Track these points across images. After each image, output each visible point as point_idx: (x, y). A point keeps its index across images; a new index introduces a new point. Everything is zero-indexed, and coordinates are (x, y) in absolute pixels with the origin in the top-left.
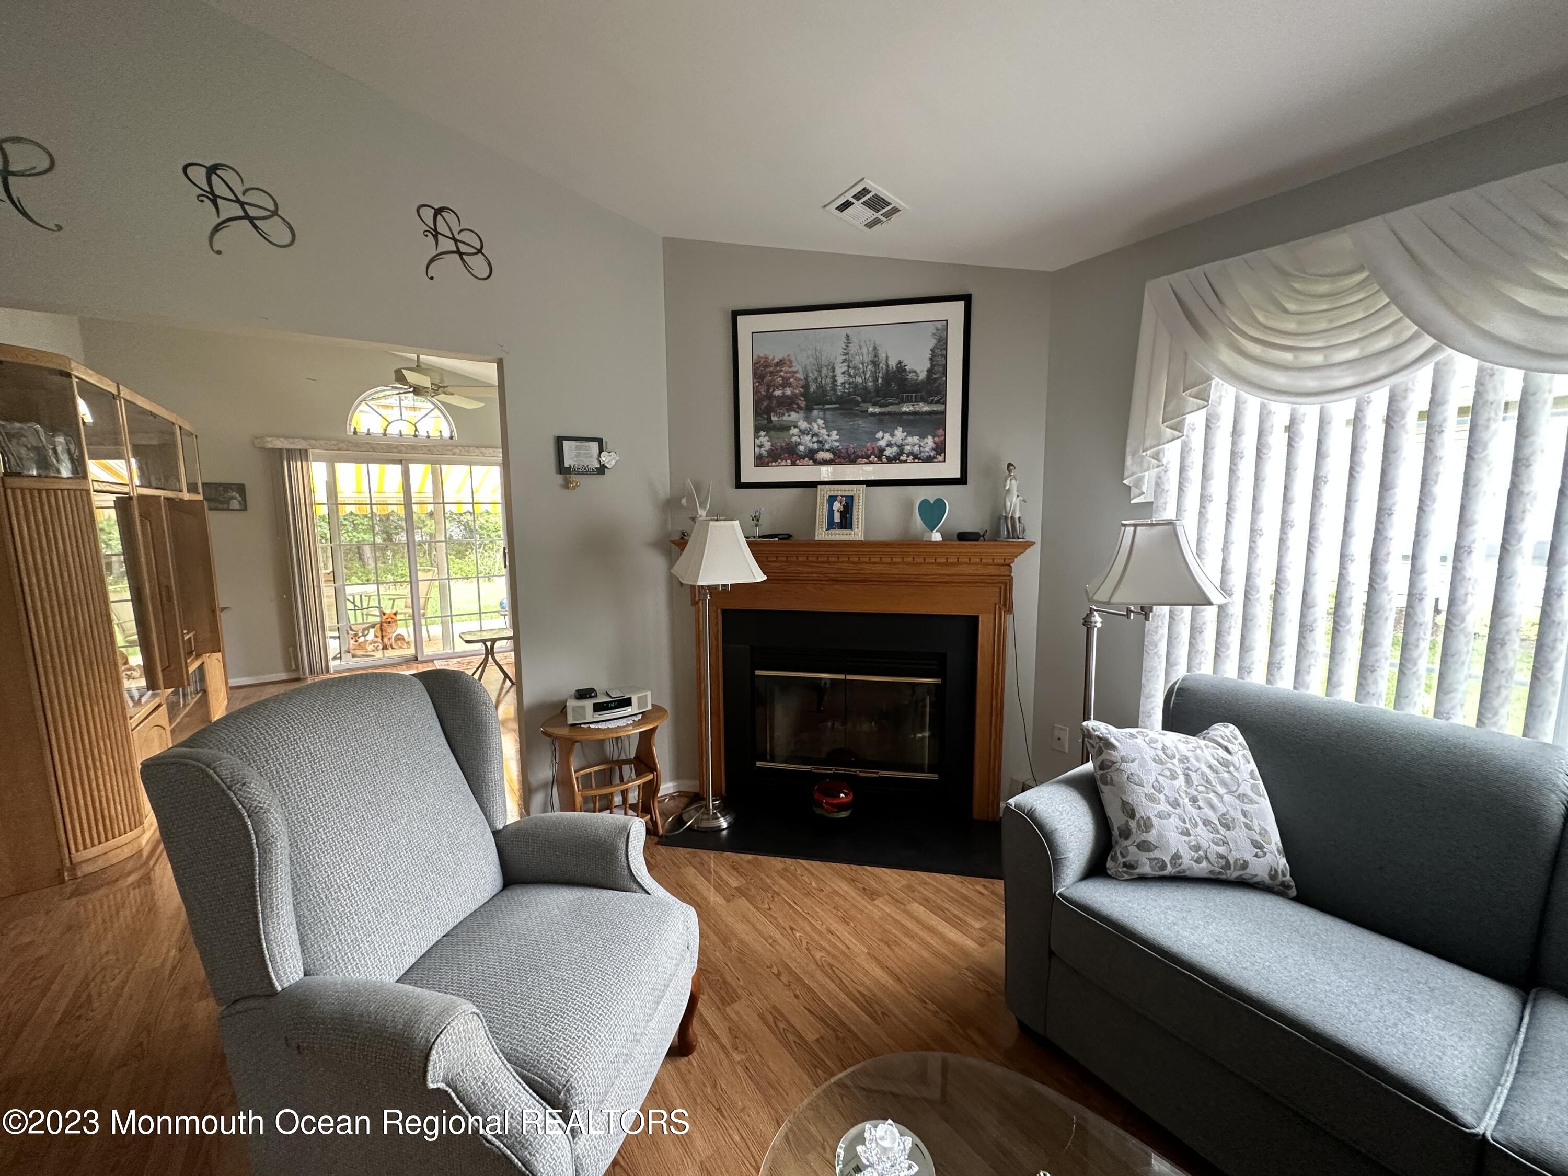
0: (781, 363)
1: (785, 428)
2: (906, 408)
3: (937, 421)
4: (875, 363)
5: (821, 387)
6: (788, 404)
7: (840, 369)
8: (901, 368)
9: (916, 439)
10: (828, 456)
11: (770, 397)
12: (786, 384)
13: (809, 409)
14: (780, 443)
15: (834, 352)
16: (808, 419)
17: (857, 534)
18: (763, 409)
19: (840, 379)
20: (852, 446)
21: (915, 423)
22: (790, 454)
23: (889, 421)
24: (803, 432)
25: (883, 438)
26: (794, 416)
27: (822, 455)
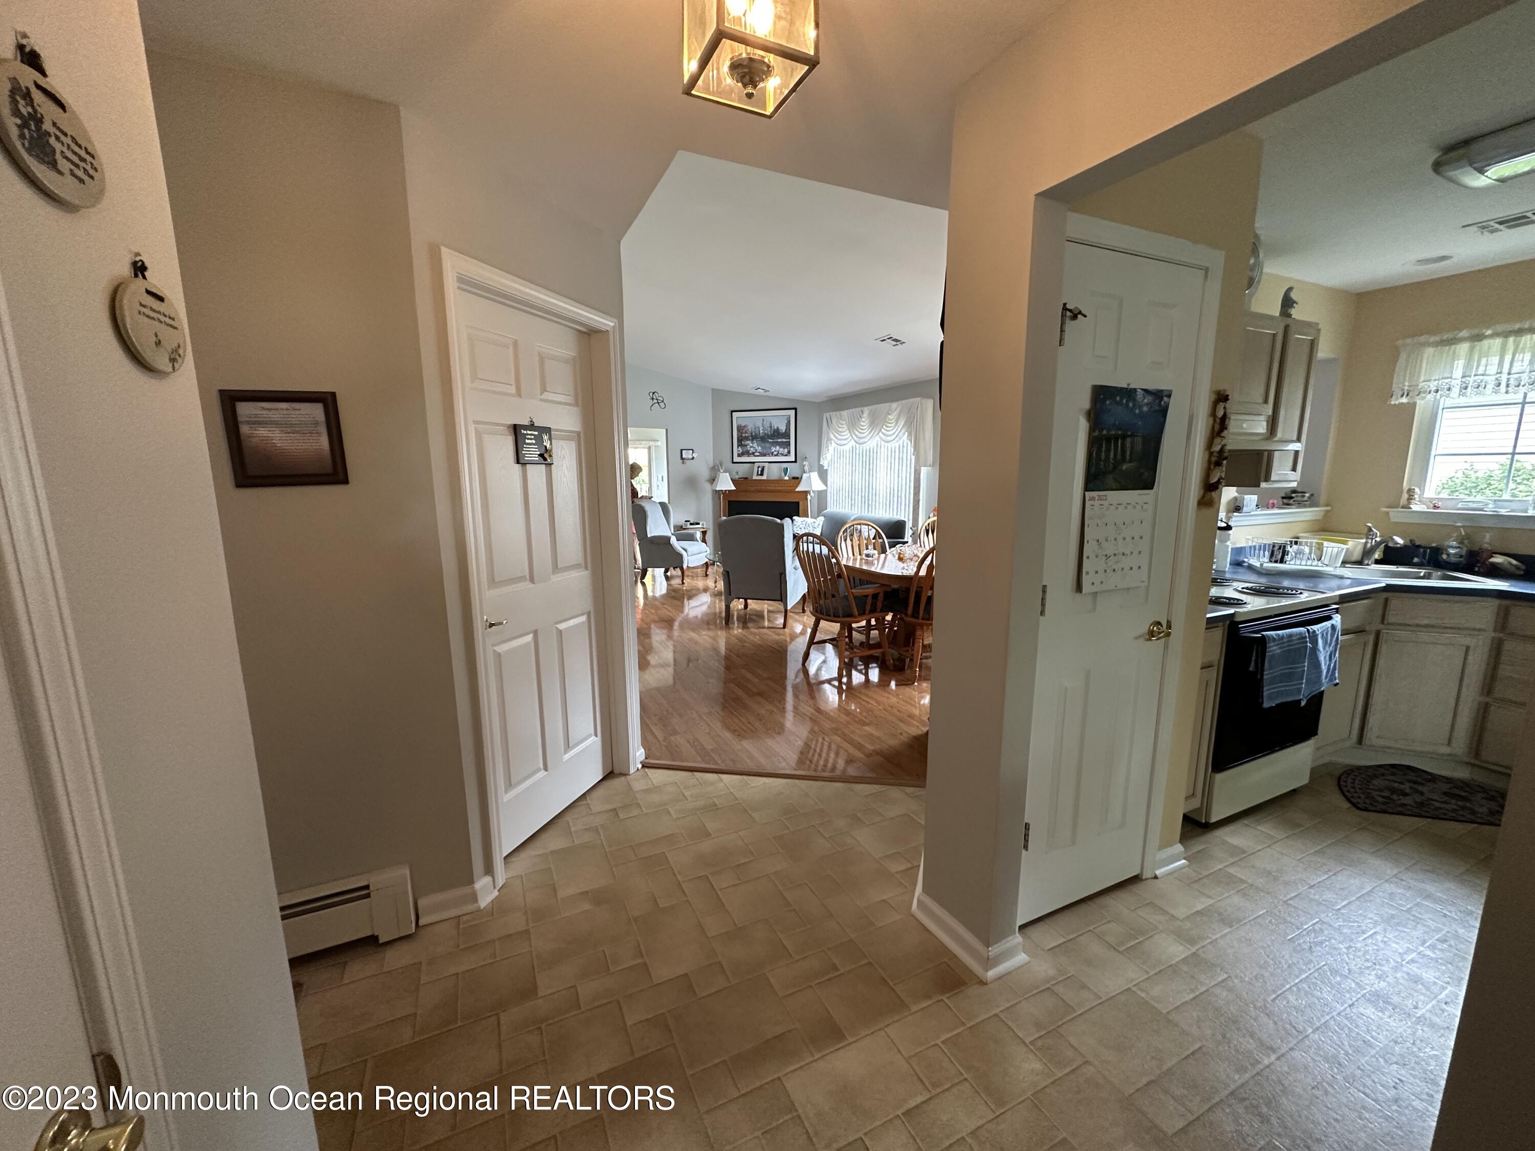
0: (745, 426)
1: (746, 446)
2: (779, 440)
3: (788, 444)
4: (771, 427)
5: (756, 434)
6: (747, 438)
7: (761, 428)
8: (778, 428)
9: (782, 449)
10: (758, 454)
11: (741, 436)
12: (746, 432)
13: (752, 440)
14: (745, 450)
15: (759, 424)
16: (753, 443)
17: (764, 477)
18: (740, 440)
19: (761, 431)
20: (765, 451)
21: (782, 445)
22: (747, 453)
23: (775, 444)
24: (751, 447)
25: (773, 449)
26: (749, 442)
27: (756, 454)
